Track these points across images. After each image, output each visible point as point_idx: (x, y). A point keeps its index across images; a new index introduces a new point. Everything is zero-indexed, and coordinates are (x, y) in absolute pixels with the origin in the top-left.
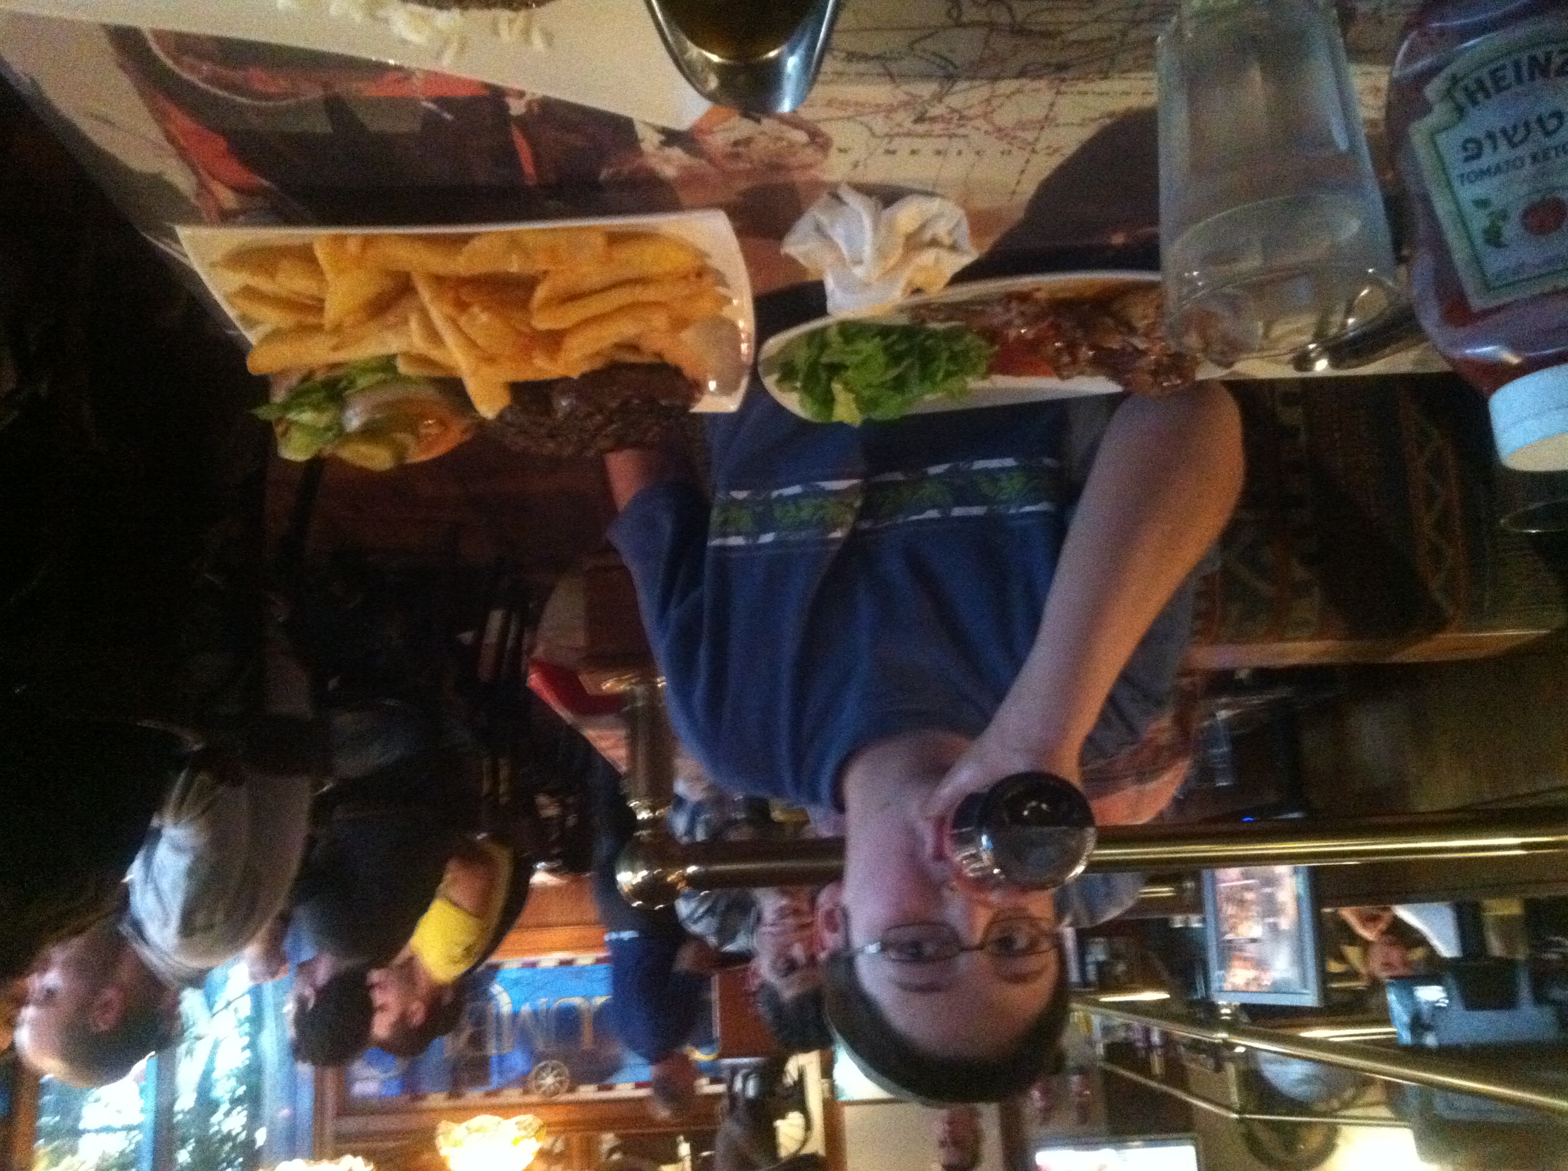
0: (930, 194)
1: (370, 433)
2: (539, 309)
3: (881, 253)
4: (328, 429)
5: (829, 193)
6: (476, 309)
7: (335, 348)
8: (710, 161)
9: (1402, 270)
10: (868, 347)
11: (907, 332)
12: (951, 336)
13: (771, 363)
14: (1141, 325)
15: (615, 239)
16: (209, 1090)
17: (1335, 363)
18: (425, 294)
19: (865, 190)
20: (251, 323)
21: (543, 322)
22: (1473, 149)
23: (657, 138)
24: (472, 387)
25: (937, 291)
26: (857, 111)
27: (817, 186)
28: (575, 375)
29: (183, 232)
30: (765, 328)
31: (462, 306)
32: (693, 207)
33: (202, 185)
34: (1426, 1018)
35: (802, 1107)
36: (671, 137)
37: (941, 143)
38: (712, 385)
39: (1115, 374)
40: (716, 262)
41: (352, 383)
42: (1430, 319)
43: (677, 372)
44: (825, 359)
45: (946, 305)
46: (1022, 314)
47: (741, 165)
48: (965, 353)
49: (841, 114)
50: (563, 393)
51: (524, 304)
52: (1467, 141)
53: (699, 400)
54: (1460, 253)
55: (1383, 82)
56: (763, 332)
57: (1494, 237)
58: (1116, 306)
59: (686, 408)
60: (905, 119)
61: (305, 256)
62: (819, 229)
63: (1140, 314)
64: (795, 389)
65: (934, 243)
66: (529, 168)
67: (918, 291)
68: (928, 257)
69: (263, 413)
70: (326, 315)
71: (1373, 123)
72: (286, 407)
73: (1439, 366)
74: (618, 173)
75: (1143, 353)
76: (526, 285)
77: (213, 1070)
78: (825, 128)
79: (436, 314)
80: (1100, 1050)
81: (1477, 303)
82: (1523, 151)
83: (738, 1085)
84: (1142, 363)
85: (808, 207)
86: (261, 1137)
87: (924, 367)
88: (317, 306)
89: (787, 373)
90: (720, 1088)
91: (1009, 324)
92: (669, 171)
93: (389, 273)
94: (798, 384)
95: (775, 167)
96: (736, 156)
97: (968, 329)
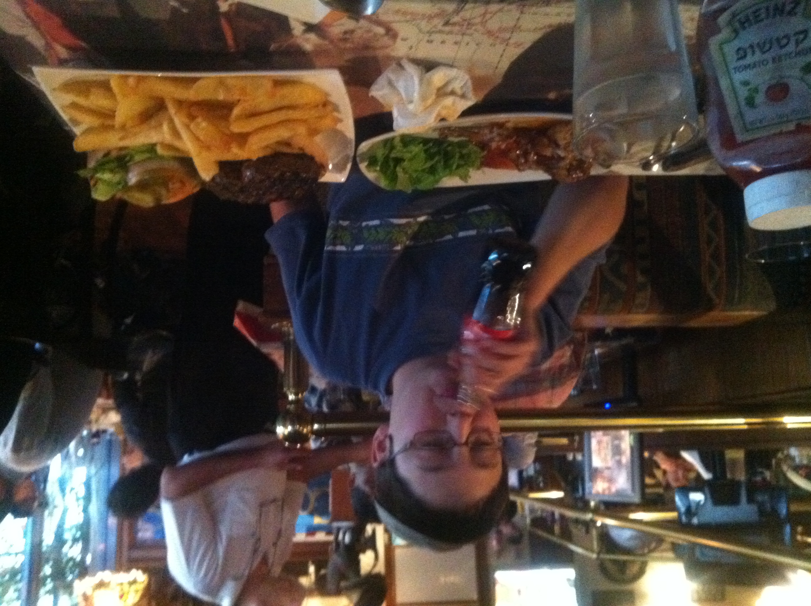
0: (451, 66)
1: (142, 186)
2: (235, 121)
3: (423, 98)
4: (119, 183)
5: (397, 64)
6: (199, 120)
7: (121, 139)
8: (332, 42)
9: (701, 117)
10: (416, 149)
11: (438, 142)
12: (461, 145)
13: (364, 157)
14: (562, 143)
15: (278, 83)
16: (62, 535)
17: (665, 167)
18: (172, 110)
19: (417, 62)
20: (76, 123)
21: (236, 128)
22: (742, 54)
23: (303, 28)
24: (198, 163)
25: (453, 120)
26: (413, 17)
27: (389, 59)
28: (254, 158)
29: (36, 70)
30: (361, 137)
31: (192, 118)
32: (322, 67)
33: (47, 44)
34: (693, 509)
35: (374, 548)
36: (310, 28)
37: (459, 38)
38: (330, 167)
39: (548, 170)
40: (334, 98)
41: (132, 157)
42: (715, 146)
43: (311, 158)
44: (393, 155)
45: (459, 128)
46: (499, 135)
47: (348, 45)
48: (469, 155)
49: (403, 19)
50: (248, 167)
51: (226, 118)
52: (739, 49)
53: (323, 175)
54: (732, 110)
55: (696, 15)
56: (360, 138)
57: (750, 102)
58: (550, 132)
59: (316, 179)
60: (438, 23)
61: (105, 86)
62: (390, 83)
63: (562, 137)
64: (376, 171)
65: (453, 93)
66: (230, 42)
67: (443, 119)
68: (449, 101)
69: (82, 173)
70: (116, 119)
71: (689, 38)
72: (96, 170)
73: (719, 171)
74: (280, 47)
75: (563, 159)
76: (228, 107)
77: (63, 523)
78: (396, 26)
79: (178, 122)
80: (528, 521)
81: (740, 138)
82: (768, 56)
83: (341, 536)
84: (562, 164)
85: (385, 71)
86: (89, 559)
87: (446, 162)
88: (110, 115)
89: (372, 162)
90: (331, 538)
91: (492, 140)
92: (308, 47)
93: (152, 98)
94: (378, 168)
95: (366, 47)
96: (345, 40)
97: (470, 141)
